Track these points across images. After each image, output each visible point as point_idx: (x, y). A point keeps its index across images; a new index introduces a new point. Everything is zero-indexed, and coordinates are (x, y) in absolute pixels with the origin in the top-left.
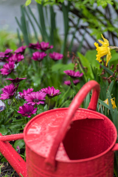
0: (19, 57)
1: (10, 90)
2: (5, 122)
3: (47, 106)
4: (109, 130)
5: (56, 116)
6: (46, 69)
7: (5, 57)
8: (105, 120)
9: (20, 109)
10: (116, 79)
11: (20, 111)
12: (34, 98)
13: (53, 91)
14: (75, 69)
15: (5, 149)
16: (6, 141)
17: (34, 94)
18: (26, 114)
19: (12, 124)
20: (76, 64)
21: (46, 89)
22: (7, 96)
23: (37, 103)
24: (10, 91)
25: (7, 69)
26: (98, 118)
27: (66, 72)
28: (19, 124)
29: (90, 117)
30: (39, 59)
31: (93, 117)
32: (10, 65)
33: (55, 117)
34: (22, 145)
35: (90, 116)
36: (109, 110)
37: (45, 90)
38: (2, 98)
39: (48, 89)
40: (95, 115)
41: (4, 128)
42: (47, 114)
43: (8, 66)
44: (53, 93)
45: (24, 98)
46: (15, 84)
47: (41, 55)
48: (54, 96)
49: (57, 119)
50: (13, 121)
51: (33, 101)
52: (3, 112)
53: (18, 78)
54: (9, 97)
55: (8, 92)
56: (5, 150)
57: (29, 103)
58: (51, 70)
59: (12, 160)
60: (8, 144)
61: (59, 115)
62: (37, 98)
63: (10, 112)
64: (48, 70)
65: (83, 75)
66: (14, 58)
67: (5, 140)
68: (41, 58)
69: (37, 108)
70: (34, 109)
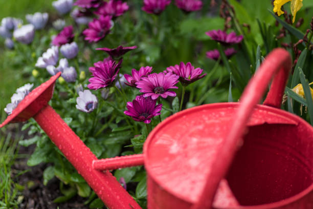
0: (118, 7)
1: (106, 70)
2: (95, 132)
3: (178, 100)
4: (308, 146)
5: (204, 121)
6: (169, 30)
7: (92, 8)
8: (301, 127)
9: (128, 107)
10: (311, 46)
11: (128, 111)
12: (155, 84)
13: (191, 70)
14: (226, 27)
15: (103, 185)
16: (105, 170)
17: (155, 78)
18: (141, 117)
19: (111, 135)
20: (229, 19)
22: (100, 82)
23: (162, 95)
24: (107, 72)
25: (97, 30)
26: (286, 122)
27: (211, 33)
28: (123, 135)
29: (270, 120)
30: (156, 11)
32: (102, 23)
33: (202, 121)
36: (304, 107)
37: (174, 69)
38: (93, 87)
39: (181, 67)
40: (279, 116)
41: (95, 143)
42: (184, 117)
43: (97, 25)
44: (191, 74)
45: (136, 85)
46: (116, 59)
47: (159, 3)
48: (193, 81)
49: (207, 126)
50: (113, 130)
51: (153, 91)
52: (92, 113)
53: (121, 47)
54: (106, 84)
55: (103, 75)
56: (103, 188)
57: (146, 96)
58: (179, 31)
59: (117, 206)
60: (110, 176)
61: (209, 119)
62: (160, 84)
63: (105, 113)
64: (174, 31)
65: (243, 40)
66: (108, 9)
67: (104, 167)
68: (159, 8)
69: (160, 104)
70: (156, 107)
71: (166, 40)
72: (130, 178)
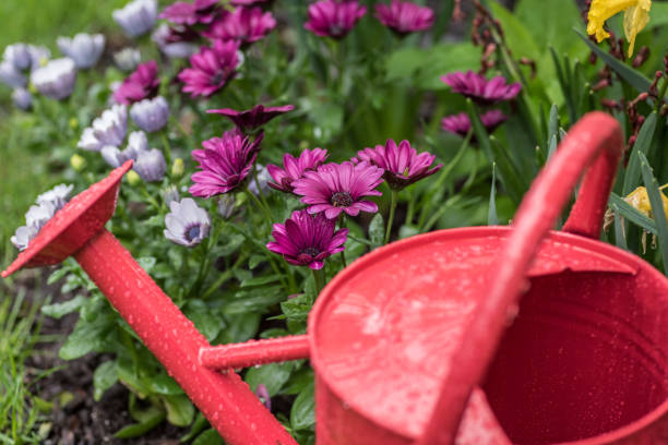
0: (254, 22)
1: (229, 156)
2: (204, 287)
3: (381, 221)
4: (658, 318)
5: (437, 265)
6: (363, 71)
7: (198, 24)
8: (643, 278)
9: (276, 234)
10: (665, 105)
11: (276, 244)
12: (332, 187)
13: (409, 157)
14: (485, 66)
15: (222, 401)
16: (226, 368)
17: (333, 173)
18: (303, 256)
19: (238, 295)
20: (491, 47)
21: (376, 152)
22: (217, 182)
23: (347, 209)
24: (230, 161)
25: (209, 71)
26: (611, 269)
27: (450, 78)
28: (264, 295)
29: (576, 265)
30: (335, 31)
31: (591, 266)
32: (218, 56)
33: (432, 266)
34: (278, 383)
35: (576, 262)
36: (650, 237)
37: (374, 155)
38: (200, 191)
39: (387, 150)
40: (596, 254)
41: (204, 310)
42: (395, 256)
43: (209, 59)
44: (409, 165)
45: (293, 188)
46: (249, 131)
47: (341, 14)
48: (414, 179)
49: (443, 276)
50: (243, 284)
51: (329, 201)
52: (199, 248)
53: (261, 108)
54: (229, 186)
55: (221, 166)
56: (221, 407)
57: (314, 210)
59: (252, 444)
60: (236, 382)
61: (448, 260)
62: (344, 187)
64: (373, 73)
65: (520, 94)
66: (233, 26)
67: (224, 363)
68: (341, 24)
69: (344, 228)
70: (334, 235)
71: (356, 92)
72: (280, 386)
